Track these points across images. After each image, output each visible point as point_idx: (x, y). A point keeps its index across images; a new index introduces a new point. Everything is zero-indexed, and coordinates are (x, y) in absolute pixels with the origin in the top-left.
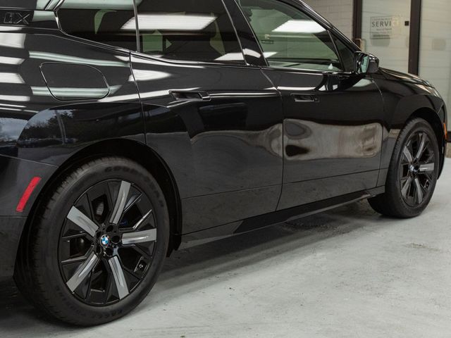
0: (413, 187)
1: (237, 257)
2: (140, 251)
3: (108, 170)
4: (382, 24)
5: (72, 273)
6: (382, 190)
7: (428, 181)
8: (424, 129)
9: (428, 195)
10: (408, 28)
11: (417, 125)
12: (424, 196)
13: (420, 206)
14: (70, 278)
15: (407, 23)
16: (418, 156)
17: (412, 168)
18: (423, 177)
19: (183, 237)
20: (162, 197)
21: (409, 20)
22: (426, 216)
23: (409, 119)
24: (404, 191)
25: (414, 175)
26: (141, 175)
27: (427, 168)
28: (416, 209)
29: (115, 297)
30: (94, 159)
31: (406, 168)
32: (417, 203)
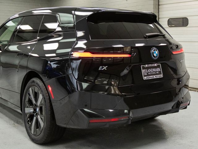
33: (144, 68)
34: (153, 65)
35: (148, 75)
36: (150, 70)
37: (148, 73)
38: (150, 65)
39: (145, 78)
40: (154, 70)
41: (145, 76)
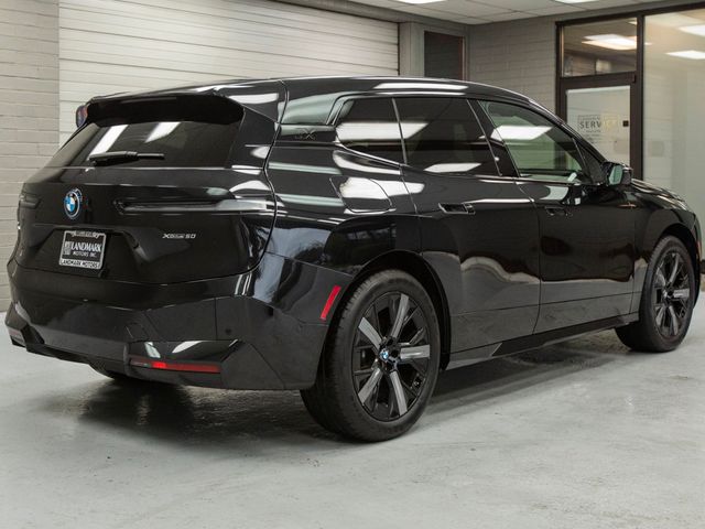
0: (667, 317)
1: (486, 388)
2: (416, 368)
3: (391, 281)
4: (593, 124)
5: (362, 384)
6: (635, 318)
7: (683, 309)
8: (678, 249)
9: (684, 326)
10: (628, 128)
11: (669, 244)
12: (679, 327)
13: (675, 338)
14: (361, 388)
15: (625, 124)
16: (671, 280)
17: (666, 294)
18: (678, 305)
19: (452, 356)
20: (434, 313)
21: (628, 119)
22: (683, 350)
23: (661, 237)
24: (658, 320)
25: (668, 301)
26: (417, 288)
27: (682, 293)
28: (674, 342)
29: (396, 414)
30: (379, 270)
31: (660, 293)
32: (673, 335)
33: (69, 238)
34: (88, 235)
35: (71, 256)
36: (79, 246)
37: (72, 251)
38: (82, 234)
39: (62, 261)
40: (88, 247)
41: (65, 257)
